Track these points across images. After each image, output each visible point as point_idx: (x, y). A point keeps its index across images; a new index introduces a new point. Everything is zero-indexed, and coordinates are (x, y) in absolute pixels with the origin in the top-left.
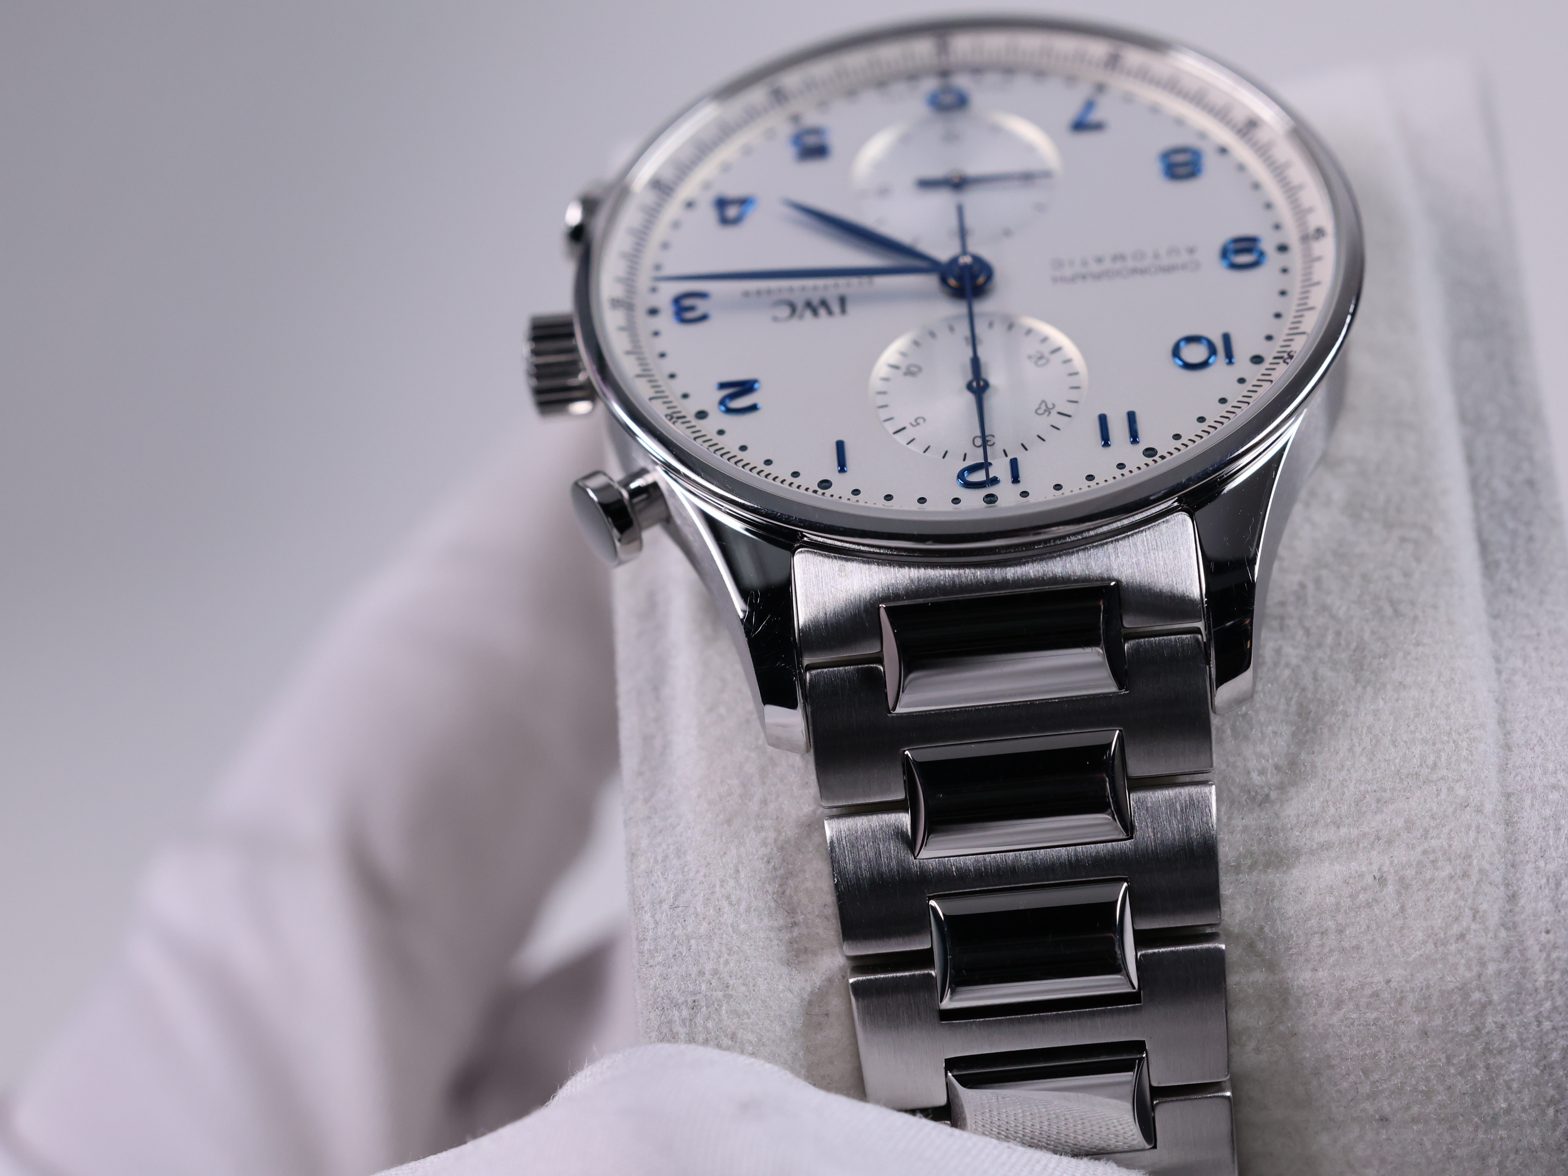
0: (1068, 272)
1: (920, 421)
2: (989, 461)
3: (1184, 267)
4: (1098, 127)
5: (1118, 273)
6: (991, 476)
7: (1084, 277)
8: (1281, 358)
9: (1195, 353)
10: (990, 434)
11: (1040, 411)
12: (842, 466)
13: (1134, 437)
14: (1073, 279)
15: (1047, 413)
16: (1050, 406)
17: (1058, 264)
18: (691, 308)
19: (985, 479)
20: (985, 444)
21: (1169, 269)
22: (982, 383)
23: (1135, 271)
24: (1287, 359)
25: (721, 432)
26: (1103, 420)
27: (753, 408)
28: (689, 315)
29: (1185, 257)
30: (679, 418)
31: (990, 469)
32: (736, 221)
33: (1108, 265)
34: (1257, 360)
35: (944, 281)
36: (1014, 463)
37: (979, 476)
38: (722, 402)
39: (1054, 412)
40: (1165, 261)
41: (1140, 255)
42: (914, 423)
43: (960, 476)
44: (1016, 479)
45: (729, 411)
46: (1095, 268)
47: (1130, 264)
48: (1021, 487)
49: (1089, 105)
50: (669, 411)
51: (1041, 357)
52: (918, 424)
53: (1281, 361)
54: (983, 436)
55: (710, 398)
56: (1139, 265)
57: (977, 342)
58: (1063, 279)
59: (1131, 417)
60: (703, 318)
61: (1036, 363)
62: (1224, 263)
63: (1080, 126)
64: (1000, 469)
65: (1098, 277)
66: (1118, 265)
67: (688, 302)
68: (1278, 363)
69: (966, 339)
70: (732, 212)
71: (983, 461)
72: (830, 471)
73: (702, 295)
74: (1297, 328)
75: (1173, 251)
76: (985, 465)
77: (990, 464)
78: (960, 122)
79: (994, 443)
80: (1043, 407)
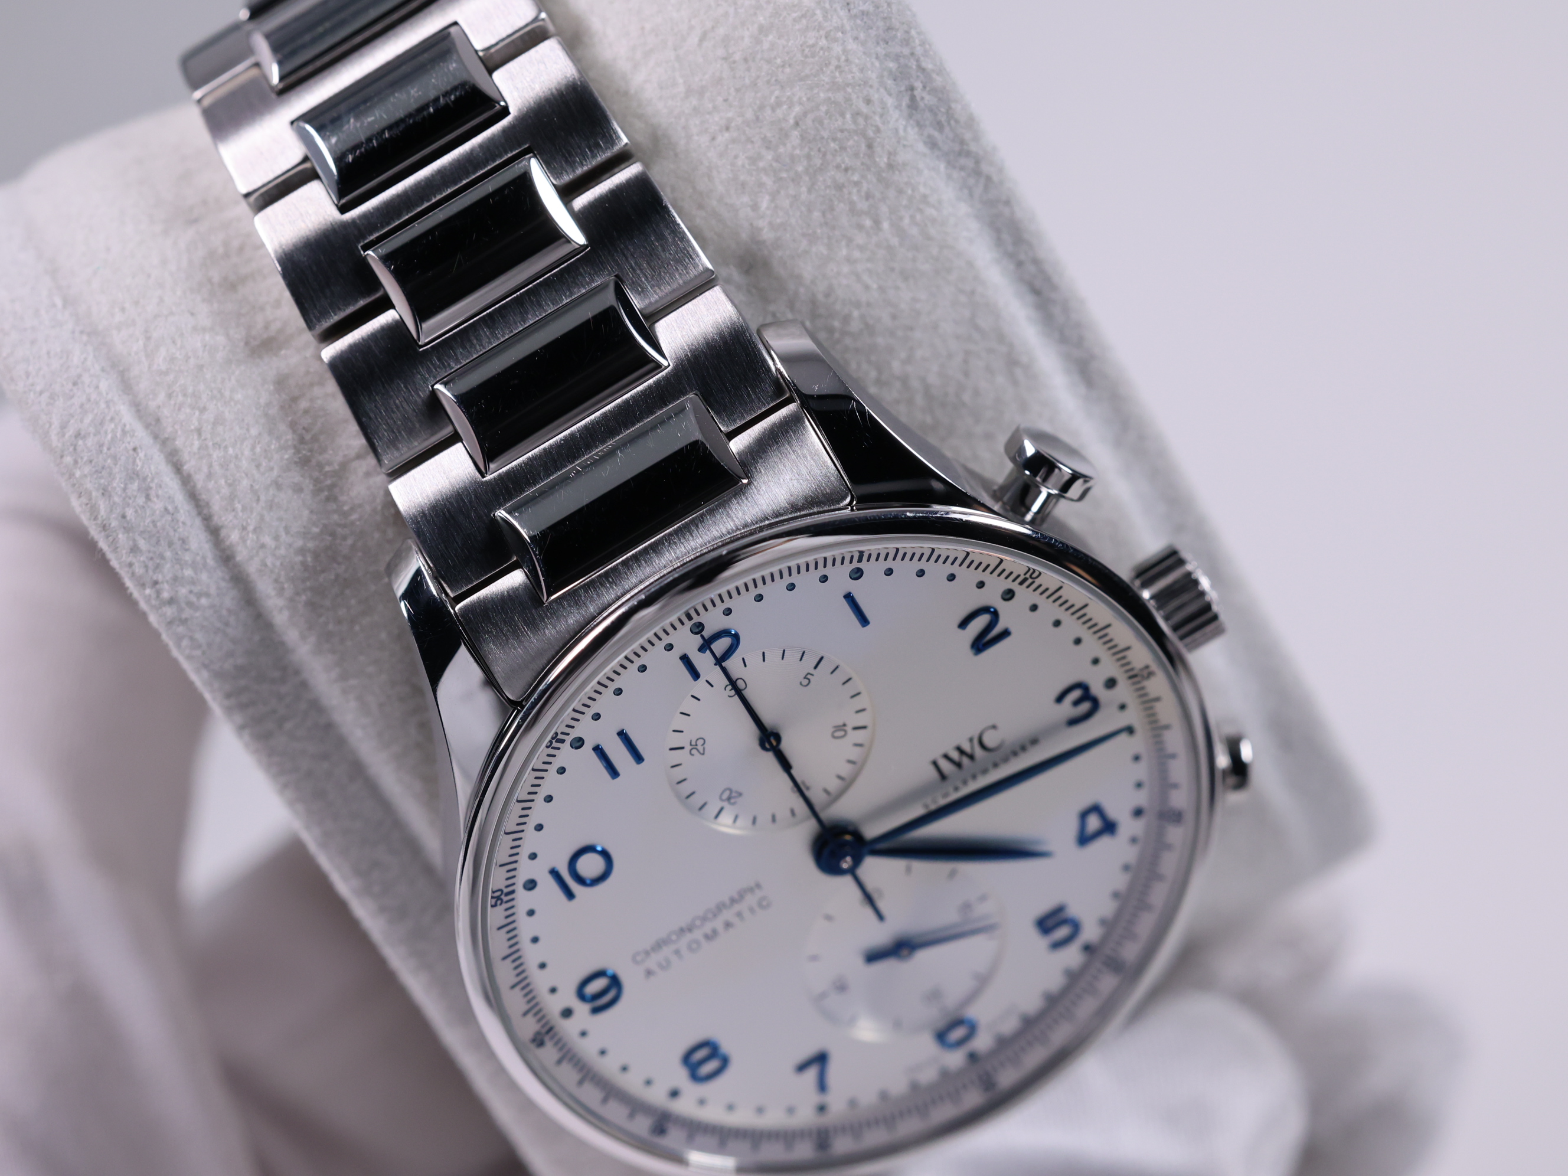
0: (751, 900)
1: (805, 682)
2: (718, 666)
3: (647, 953)
4: (802, 1067)
5: (704, 919)
6: (708, 652)
7: (733, 901)
8: (508, 894)
9: (590, 866)
10: (733, 697)
11: (700, 742)
12: (849, 598)
13: (598, 750)
14: (741, 895)
15: (693, 743)
16: (694, 752)
17: (764, 904)
18: (1076, 703)
19: (712, 646)
20: (733, 683)
21: (658, 946)
22: (767, 746)
23: (690, 929)
24: (501, 895)
25: (981, 585)
26: (638, 758)
27: (964, 624)
28: (1076, 694)
29: (652, 963)
30: (1025, 580)
31: (713, 661)
32: (1084, 815)
33: (718, 924)
34: (531, 885)
35: (858, 836)
36: (695, 675)
37: (721, 646)
38: (995, 615)
39: (688, 748)
40: (667, 951)
41: (694, 947)
42: (809, 676)
43: (736, 638)
44: (685, 659)
45: (985, 610)
46: (728, 915)
47: (698, 934)
48: (676, 653)
49: (822, 1086)
50: (1038, 582)
51: (729, 799)
52: (805, 678)
53: (506, 890)
54: (739, 693)
55: (1010, 615)
56: (688, 937)
57: (795, 789)
58: (751, 890)
59: (614, 773)
60: (1060, 699)
61: (731, 790)
62: (610, 972)
63: (821, 1059)
64: (704, 662)
65: (720, 907)
66: (708, 928)
67: (1085, 706)
68: (507, 887)
69: (808, 788)
70: (1094, 823)
71: (723, 664)
72: (859, 589)
73: (1073, 722)
74: (508, 932)
75: (665, 966)
76: (720, 661)
77: (715, 665)
78: (933, 1015)
79: (725, 689)
80: (700, 748)
